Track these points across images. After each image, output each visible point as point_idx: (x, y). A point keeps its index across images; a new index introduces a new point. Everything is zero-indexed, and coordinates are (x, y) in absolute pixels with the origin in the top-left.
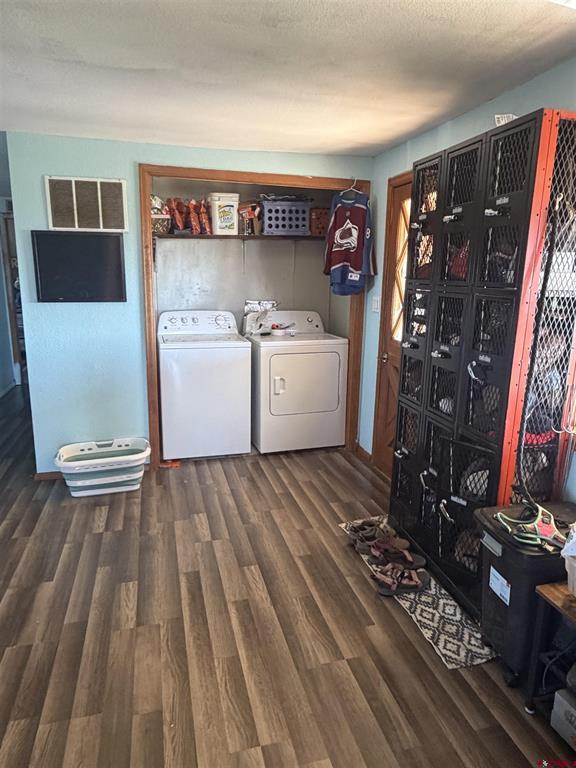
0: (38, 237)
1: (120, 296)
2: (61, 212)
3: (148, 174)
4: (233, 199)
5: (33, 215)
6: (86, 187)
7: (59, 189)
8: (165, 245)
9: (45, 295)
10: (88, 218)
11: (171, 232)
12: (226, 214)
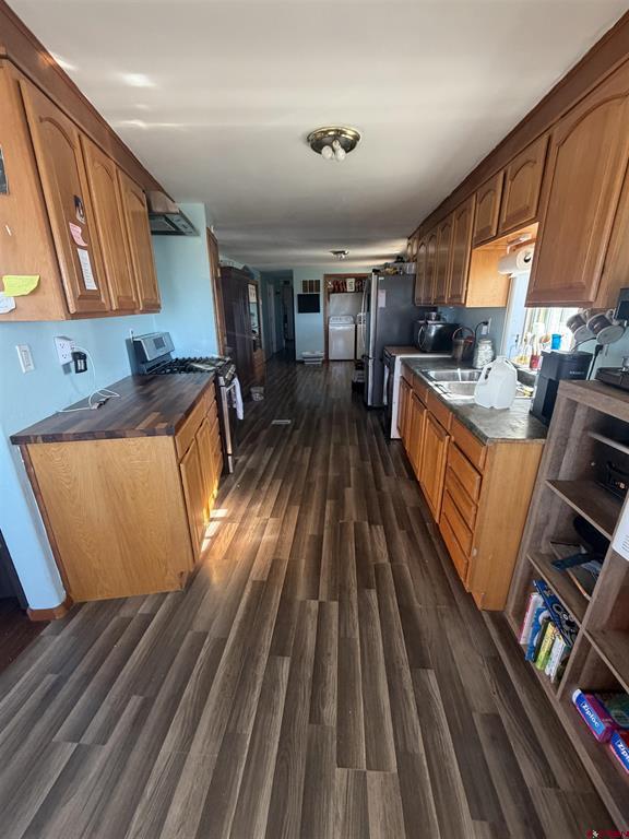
0: (299, 296)
1: (318, 311)
2: (305, 289)
3: (327, 277)
4: (353, 280)
5: (298, 290)
6: (311, 282)
7: (304, 282)
8: (332, 296)
9: (300, 311)
10: (311, 290)
11: (334, 292)
12: (351, 284)
